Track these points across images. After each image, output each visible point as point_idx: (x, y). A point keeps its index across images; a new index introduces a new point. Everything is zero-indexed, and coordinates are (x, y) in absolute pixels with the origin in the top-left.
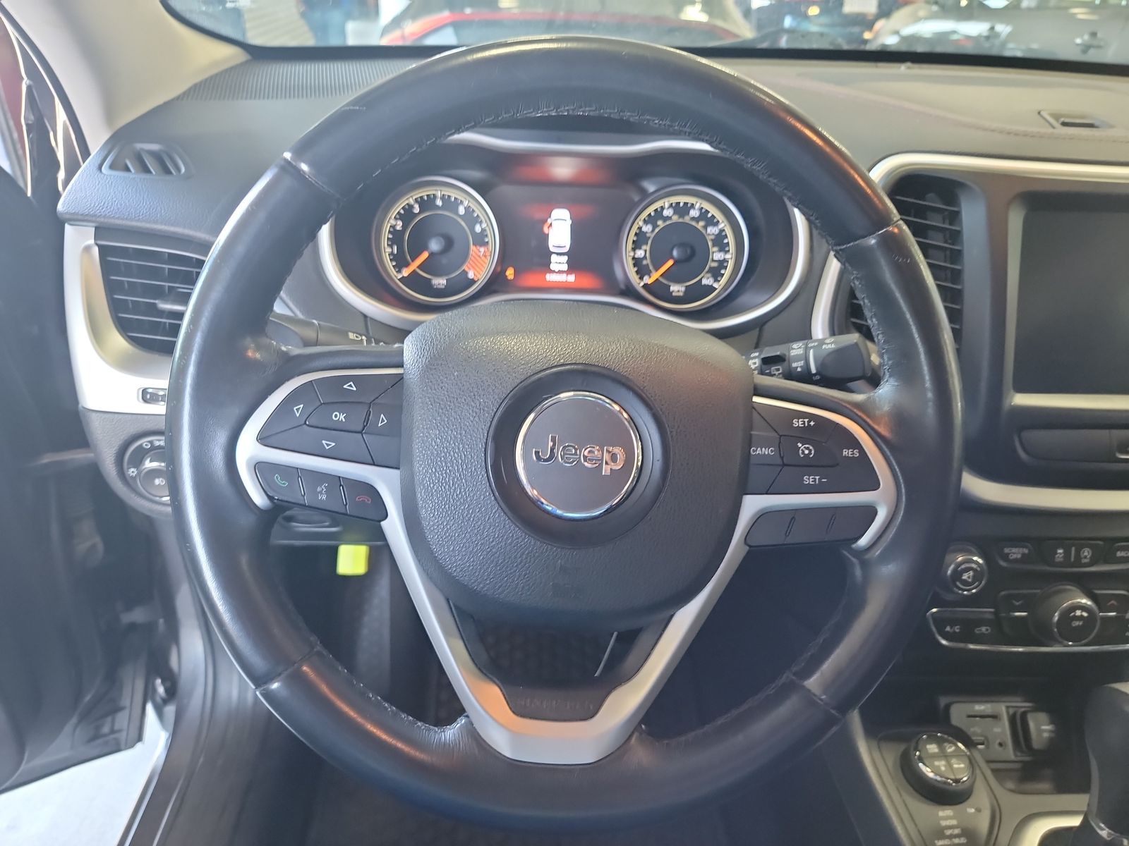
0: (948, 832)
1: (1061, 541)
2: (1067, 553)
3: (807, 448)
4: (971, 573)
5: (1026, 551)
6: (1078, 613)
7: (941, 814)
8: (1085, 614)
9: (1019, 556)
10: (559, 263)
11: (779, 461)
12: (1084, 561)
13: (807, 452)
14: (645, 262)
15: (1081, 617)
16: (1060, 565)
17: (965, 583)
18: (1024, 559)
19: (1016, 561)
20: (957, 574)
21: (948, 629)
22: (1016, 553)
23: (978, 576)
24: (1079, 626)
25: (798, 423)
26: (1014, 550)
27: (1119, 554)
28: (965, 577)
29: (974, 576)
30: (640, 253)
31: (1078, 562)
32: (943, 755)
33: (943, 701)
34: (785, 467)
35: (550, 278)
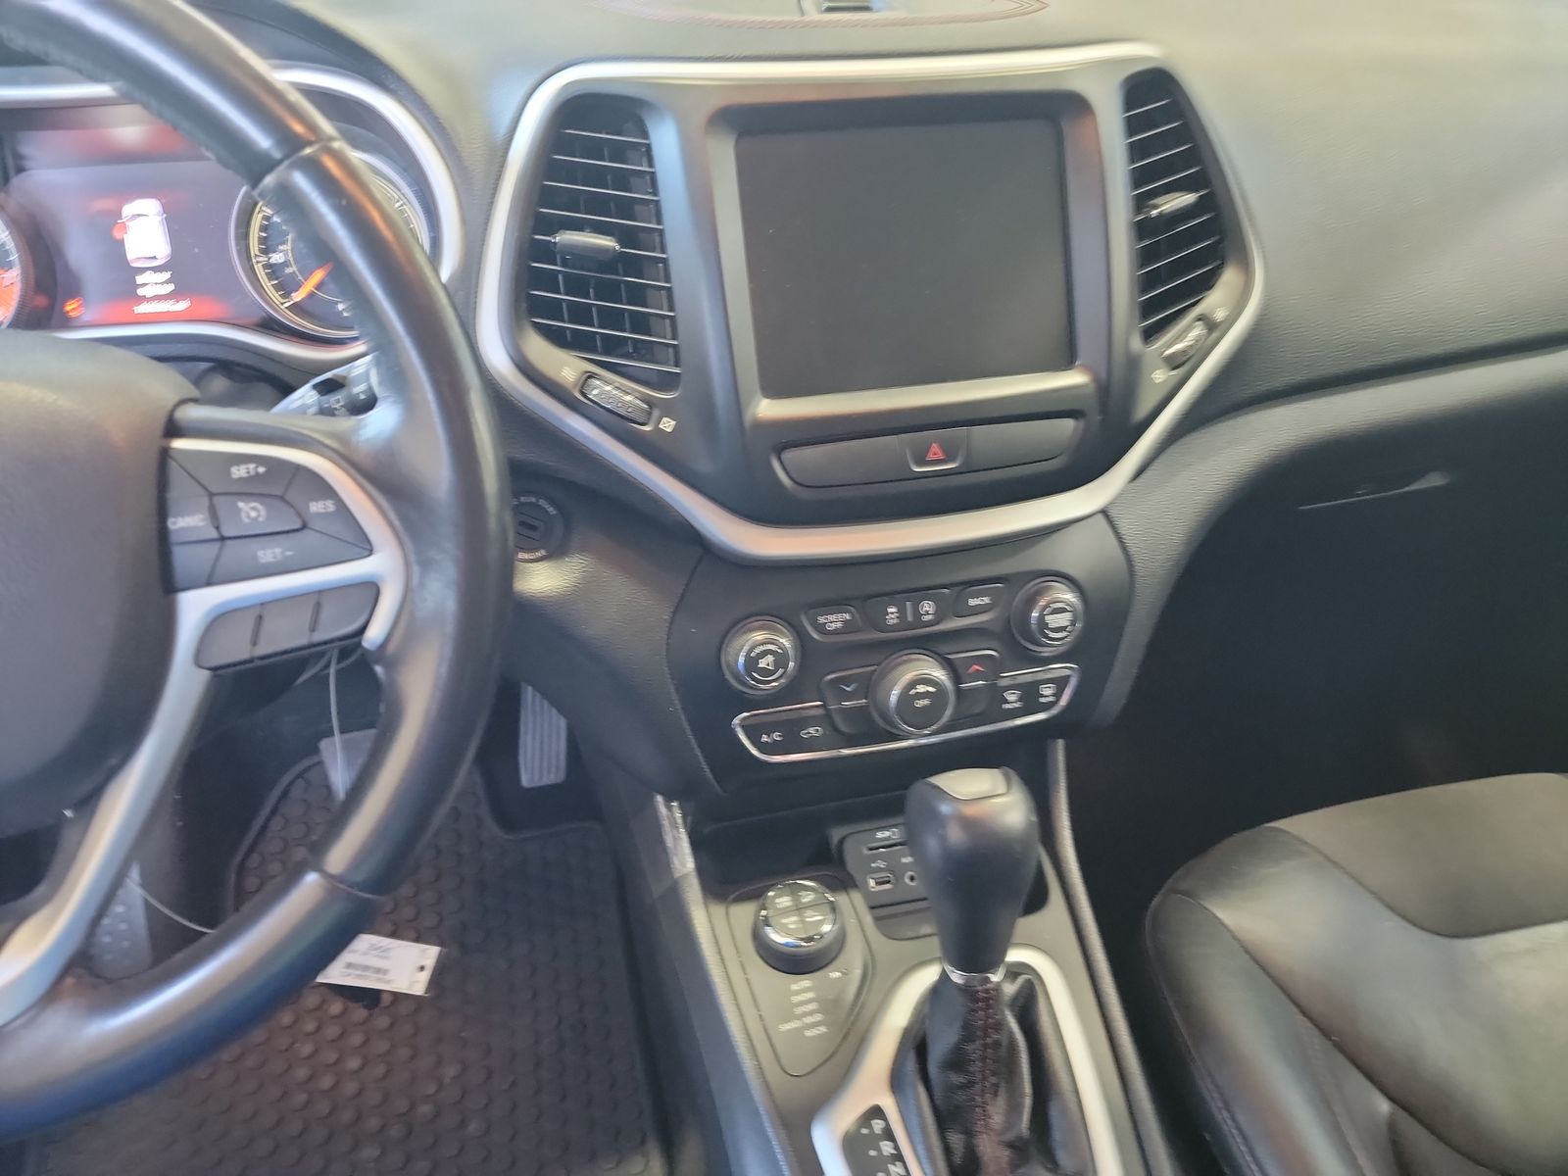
0: (799, 1010)
1: (892, 596)
2: (902, 612)
3: (254, 509)
4: (770, 658)
5: (847, 616)
6: (921, 689)
7: (794, 987)
8: (931, 689)
9: (839, 625)
10: (153, 284)
11: (214, 534)
12: (927, 618)
13: (253, 514)
14: (288, 270)
15: (926, 695)
16: (893, 628)
17: (765, 672)
18: (848, 627)
19: (836, 632)
20: (751, 663)
21: (765, 738)
22: (834, 621)
23: (781, 660)
24: (925, 707)
25: (239, 472)
26: (831, 618)
27: (973, 602)
28: (762, 664)
29: (775, 662)
30: (277, 258)
31: (918, 622)
32: (799, 909)
33: (836, 834)
34: (228, 542)
35: (142, 309)
